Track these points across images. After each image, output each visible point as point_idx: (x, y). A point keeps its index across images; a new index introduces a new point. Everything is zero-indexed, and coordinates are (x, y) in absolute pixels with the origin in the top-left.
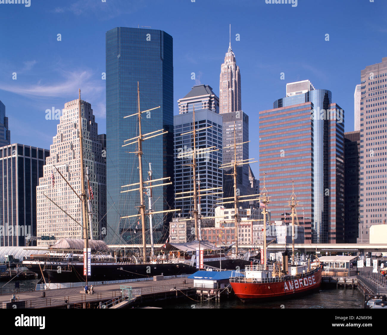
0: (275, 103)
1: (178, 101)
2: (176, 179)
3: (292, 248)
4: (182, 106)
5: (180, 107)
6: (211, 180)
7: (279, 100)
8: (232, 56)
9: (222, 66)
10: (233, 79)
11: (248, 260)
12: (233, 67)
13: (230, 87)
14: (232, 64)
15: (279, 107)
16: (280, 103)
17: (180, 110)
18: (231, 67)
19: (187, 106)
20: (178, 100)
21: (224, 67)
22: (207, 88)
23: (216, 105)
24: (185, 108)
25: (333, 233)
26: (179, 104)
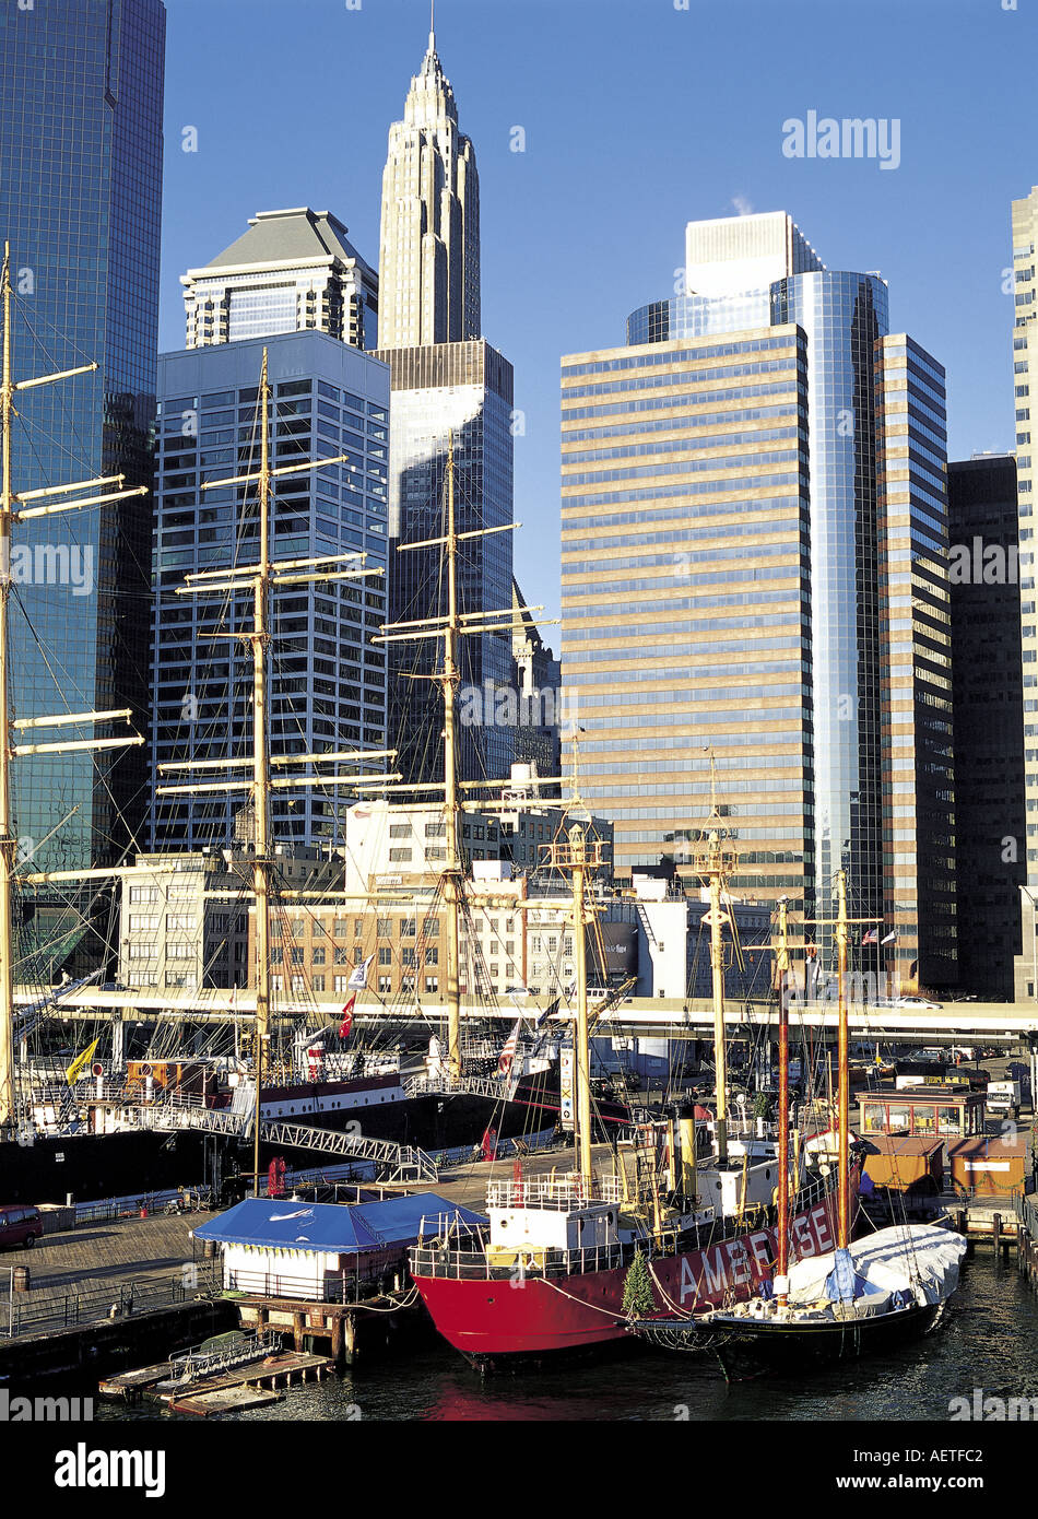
0: (634, 319)
1: (185, 280)
2: (161, 651)
3: (712, 1025)
4: (203, 300)
5: (190, 307)
6: (332, 664)
7: (651, 307)
8: (441, 92)
9: (392, 131)
10: (446, 195)
11: (511, 1100)
12: (445, 142)
13: (430, 226)
14: (439, 125)
15: (651, 341)
16: (655, 323)
17: (191, 322)
18: (435, 139)
19: (226, 304)
20: (185, 274)
21: (400, 136)
22: (323, 225)
23: (360, 307)
24: (217, 312)
25: (906, 929)
26: (187, 294)
